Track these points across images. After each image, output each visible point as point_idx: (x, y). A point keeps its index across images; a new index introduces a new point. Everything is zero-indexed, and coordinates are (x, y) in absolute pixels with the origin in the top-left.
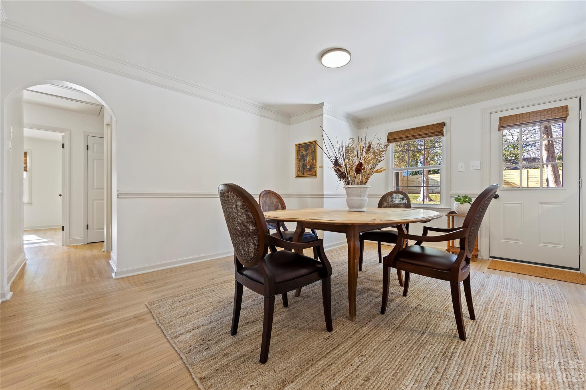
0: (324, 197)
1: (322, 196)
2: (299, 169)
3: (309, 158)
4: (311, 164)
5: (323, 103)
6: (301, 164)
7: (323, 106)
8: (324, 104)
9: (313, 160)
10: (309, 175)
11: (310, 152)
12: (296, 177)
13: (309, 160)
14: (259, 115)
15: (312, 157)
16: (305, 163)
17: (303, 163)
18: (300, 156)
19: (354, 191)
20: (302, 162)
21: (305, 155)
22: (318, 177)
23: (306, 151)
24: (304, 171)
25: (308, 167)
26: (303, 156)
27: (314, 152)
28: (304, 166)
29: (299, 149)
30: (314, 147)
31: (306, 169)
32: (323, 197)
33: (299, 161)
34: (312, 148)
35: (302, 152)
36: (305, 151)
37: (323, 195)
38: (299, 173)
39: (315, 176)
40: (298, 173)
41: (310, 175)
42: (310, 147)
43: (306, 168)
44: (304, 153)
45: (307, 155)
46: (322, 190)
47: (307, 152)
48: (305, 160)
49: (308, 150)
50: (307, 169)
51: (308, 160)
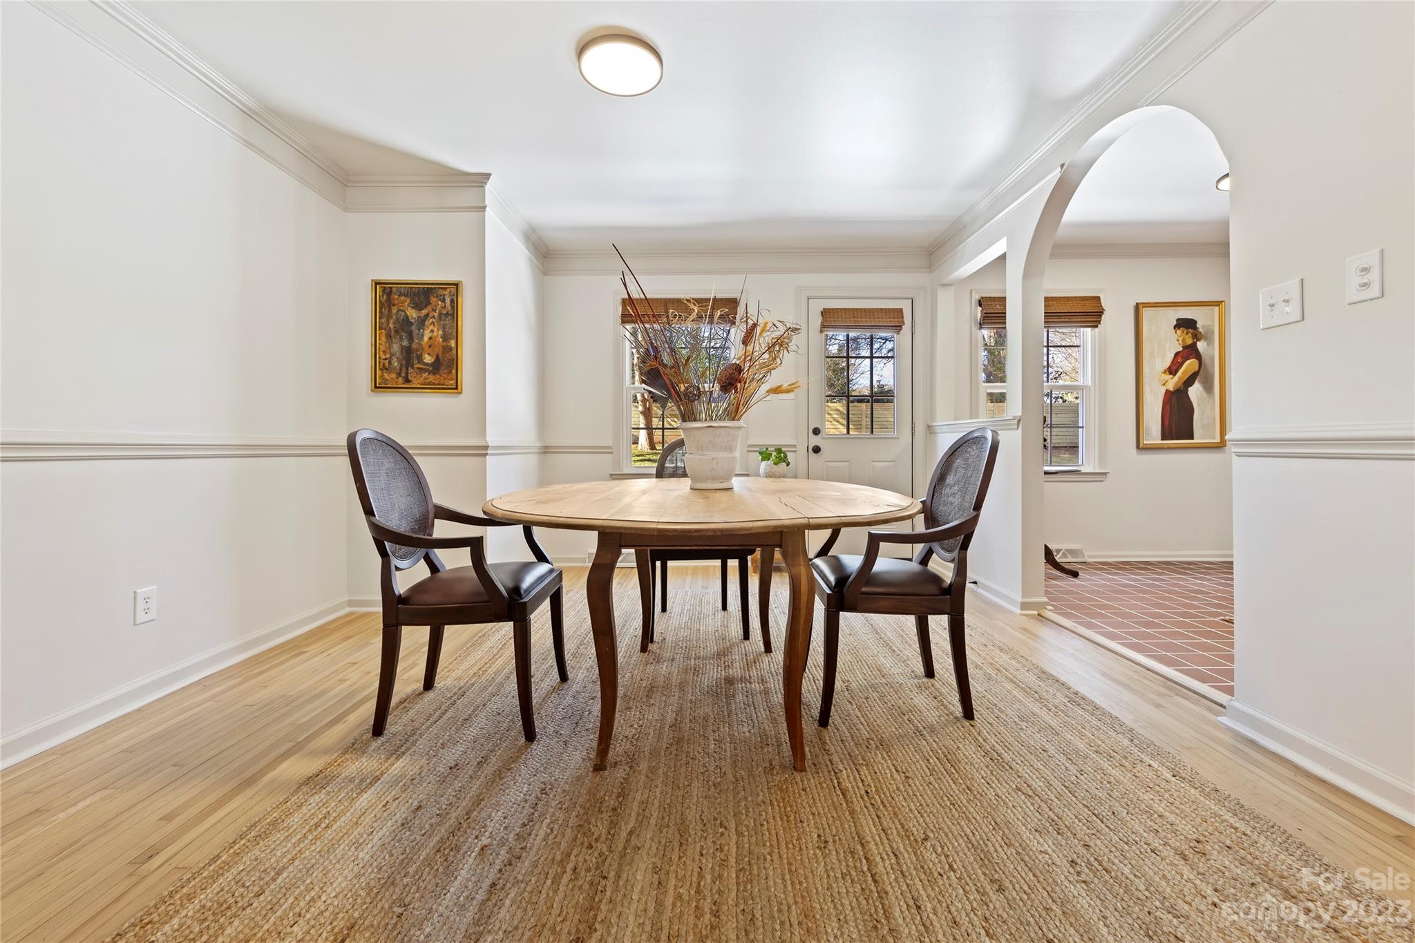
0: (489, 452)
1: (482, 451)
2: (390, 363)
3: (431, 333)
4: (438, 350)
5: (488, 176)
6: (396, 347)
7: (486, 184)
8: (490, 180)
9: (446, 338)
10: (429, 384)
11: (436, 315)
12: (376, 387)
13: (430, 338)
14: (239, 137)
15: (443, 331)
16: (414, 346)
17: (405, 343)
18: (391, 321)
19: (720, 435)
20: (401, 340)
21: (413, 321)
22: (463, 392)
23: (417, 306)
24: (410, 370)
25: (428, 359)
26: (405, 326)
27: (452, 315)
28: (410, 356)
29: (389, 299)
30: (452, 301)
31: (418, 366)
32: (485, 455)
33: (389, 336)
34: (444, 301)
35: (403, 311)
36: (413, 308)
37: (486, 447)
38: (385, 374)
39: (457, 388)
40: (382, 376)
41: (434, 384)
42: (437, 297)
43: (419, 363)
44: (412, 314)
45: (422, 322)
46: (483, 431)
47: (424, 312)
48: (415, 336)
49: (426, 307)
50: (423, 367)
51: (426, 339)
